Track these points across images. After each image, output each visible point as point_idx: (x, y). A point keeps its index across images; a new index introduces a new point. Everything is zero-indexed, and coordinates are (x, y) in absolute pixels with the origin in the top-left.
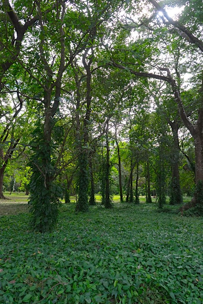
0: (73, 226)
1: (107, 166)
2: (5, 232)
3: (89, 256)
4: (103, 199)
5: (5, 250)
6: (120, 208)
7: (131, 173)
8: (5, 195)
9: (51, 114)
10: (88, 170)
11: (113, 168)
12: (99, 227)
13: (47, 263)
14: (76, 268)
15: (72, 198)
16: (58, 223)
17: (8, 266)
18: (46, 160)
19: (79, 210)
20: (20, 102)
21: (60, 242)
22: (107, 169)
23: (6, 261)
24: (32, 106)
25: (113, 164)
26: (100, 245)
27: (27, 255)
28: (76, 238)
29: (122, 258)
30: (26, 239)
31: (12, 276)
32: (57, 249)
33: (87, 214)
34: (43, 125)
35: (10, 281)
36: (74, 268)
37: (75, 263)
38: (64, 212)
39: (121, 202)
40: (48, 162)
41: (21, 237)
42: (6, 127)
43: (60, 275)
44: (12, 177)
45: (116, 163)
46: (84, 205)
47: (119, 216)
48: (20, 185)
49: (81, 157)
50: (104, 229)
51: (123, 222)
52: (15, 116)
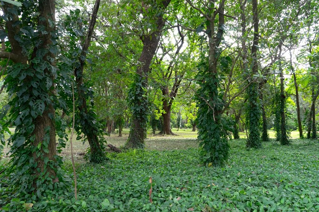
0: (246, 162)
1: (281, 98)
2: (177, 164)
3: (269, 193)
4: (278, 134)
5: (180, 180)
6: (300, 145)
7: (313, 105)
8: (173, 131)
9: (215, 44)
10: (259, 103)
11: (289, 99)
12: (276, 164)
13: (222, 196)
14: (254, 203)
15: (241, 135)
16: (229, 158)
17: (185, 195)
18: (213, 93)
19: (251, 146)
20: (181, 38)
21: (234, 176)
22: (282, 101)
23: (182, 190)
24: (194, 40)
25: (289, 95)
26: (280, 182)
27: (201, 186)
28: (251, 174)
29: (309, 198)
30: (199, 172)
31: (190, 204)
32: (231, 183)
33: (260, 150)
34: (208, 57)
35: (188, 208)
36: (253, 203)
37: (253, 197)
38: (234, 147)
39: (301, 138)
40: (215, 95)
41: (194, 170)
42: (170, 65)
43: (238, 208)
44: (178, 114)
45: (292, 94)
46: (256, 141)
47: (299, 153)
48: (186, 121)
49: (250, 88)
50: (282, 166)
51: (305, 160)
52: (177, 53)
